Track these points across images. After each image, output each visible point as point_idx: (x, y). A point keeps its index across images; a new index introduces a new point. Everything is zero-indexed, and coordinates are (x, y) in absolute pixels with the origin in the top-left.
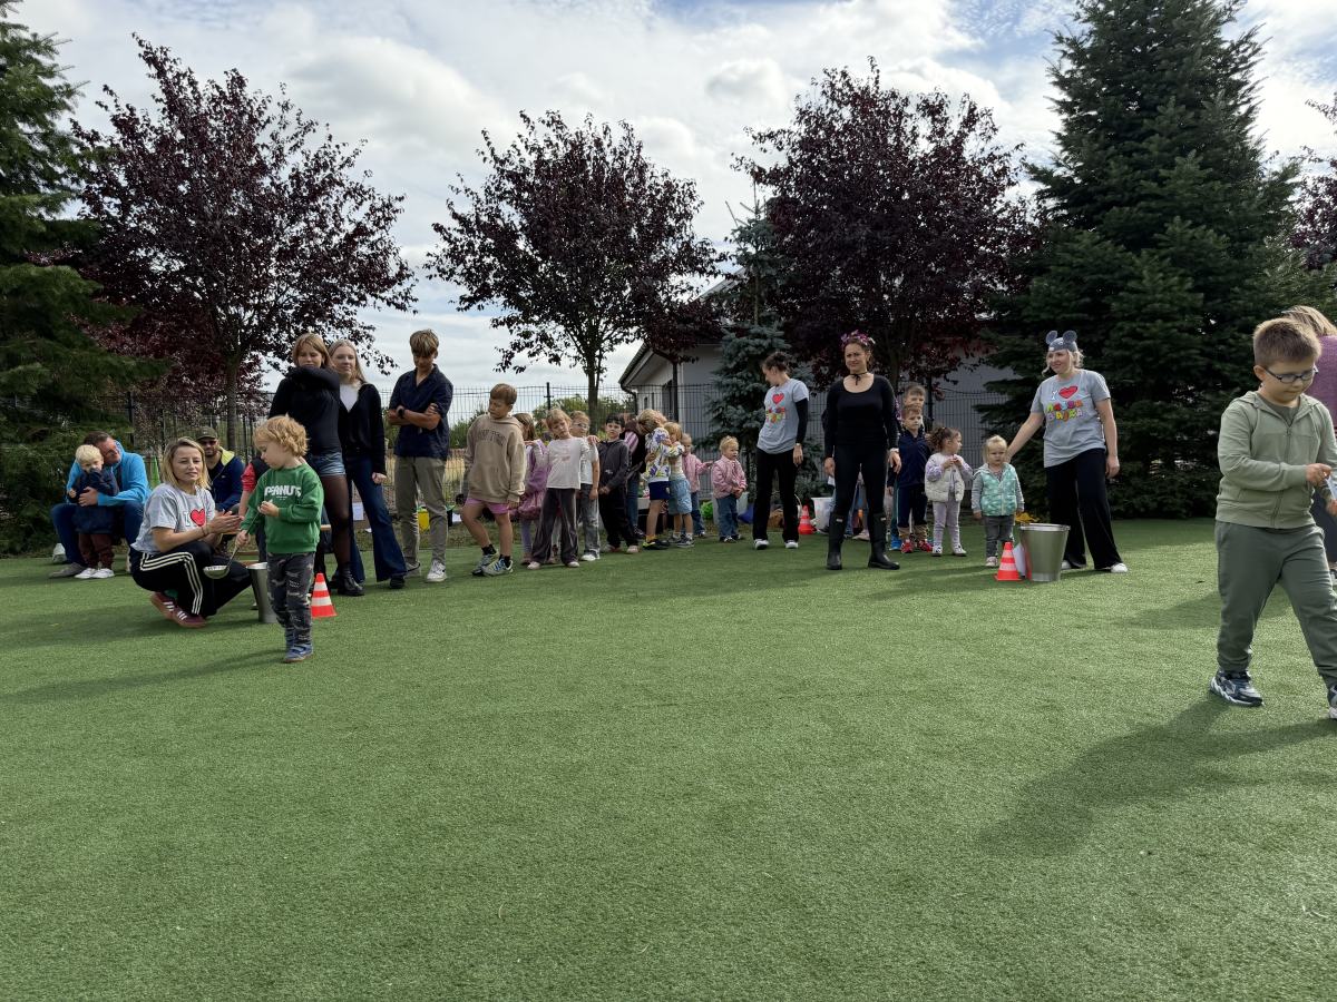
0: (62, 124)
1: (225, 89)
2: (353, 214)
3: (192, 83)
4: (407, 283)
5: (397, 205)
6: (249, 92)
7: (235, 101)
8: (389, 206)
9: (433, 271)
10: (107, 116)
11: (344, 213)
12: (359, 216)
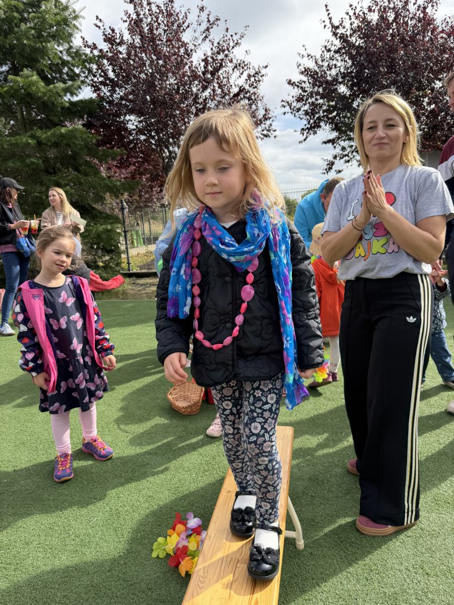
0: (76, 41)
8: (258, 73)
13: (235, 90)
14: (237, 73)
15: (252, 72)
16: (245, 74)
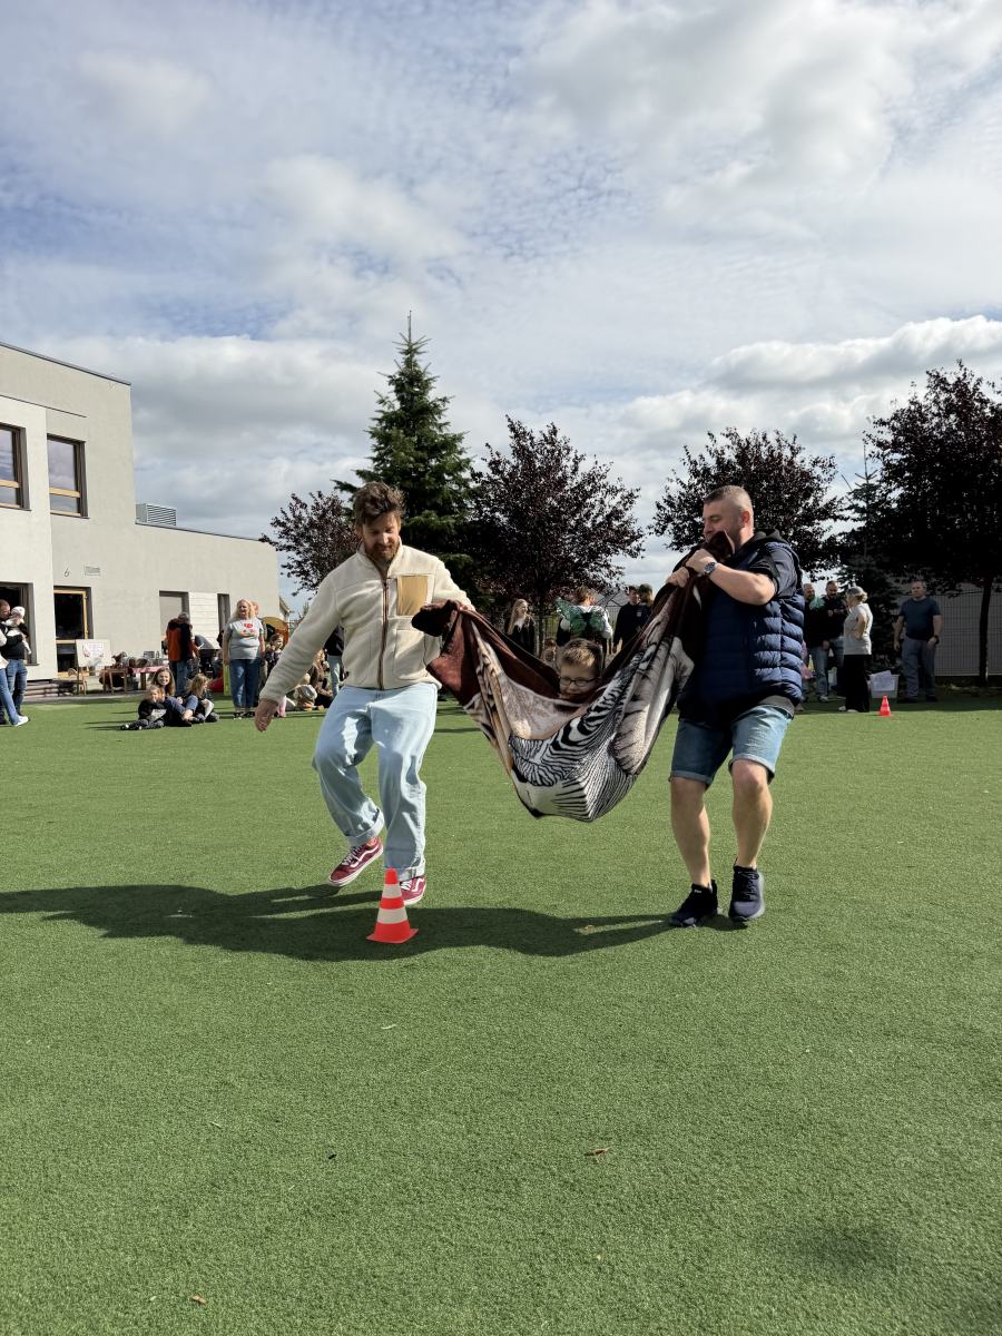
0: (466, 475)
1: (547, 435)
2: (612, 501)
3: (532, 438)
4: (640, 540)
5: (636, 494)
6: (559, 437)
7: (553, 443)
8: (631, 495)
9: (652, 530)
10: (486, 464)
11: (606, 501)
12: (614, 503)
13: (608, 510)
14: (609, 497)
15: (626, 494)
16: (619, 494)
